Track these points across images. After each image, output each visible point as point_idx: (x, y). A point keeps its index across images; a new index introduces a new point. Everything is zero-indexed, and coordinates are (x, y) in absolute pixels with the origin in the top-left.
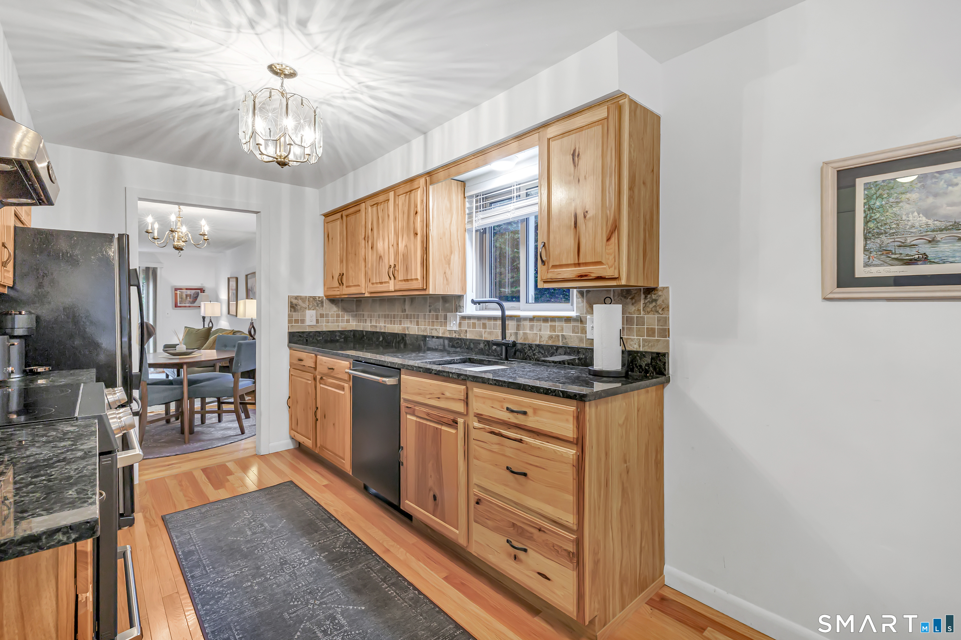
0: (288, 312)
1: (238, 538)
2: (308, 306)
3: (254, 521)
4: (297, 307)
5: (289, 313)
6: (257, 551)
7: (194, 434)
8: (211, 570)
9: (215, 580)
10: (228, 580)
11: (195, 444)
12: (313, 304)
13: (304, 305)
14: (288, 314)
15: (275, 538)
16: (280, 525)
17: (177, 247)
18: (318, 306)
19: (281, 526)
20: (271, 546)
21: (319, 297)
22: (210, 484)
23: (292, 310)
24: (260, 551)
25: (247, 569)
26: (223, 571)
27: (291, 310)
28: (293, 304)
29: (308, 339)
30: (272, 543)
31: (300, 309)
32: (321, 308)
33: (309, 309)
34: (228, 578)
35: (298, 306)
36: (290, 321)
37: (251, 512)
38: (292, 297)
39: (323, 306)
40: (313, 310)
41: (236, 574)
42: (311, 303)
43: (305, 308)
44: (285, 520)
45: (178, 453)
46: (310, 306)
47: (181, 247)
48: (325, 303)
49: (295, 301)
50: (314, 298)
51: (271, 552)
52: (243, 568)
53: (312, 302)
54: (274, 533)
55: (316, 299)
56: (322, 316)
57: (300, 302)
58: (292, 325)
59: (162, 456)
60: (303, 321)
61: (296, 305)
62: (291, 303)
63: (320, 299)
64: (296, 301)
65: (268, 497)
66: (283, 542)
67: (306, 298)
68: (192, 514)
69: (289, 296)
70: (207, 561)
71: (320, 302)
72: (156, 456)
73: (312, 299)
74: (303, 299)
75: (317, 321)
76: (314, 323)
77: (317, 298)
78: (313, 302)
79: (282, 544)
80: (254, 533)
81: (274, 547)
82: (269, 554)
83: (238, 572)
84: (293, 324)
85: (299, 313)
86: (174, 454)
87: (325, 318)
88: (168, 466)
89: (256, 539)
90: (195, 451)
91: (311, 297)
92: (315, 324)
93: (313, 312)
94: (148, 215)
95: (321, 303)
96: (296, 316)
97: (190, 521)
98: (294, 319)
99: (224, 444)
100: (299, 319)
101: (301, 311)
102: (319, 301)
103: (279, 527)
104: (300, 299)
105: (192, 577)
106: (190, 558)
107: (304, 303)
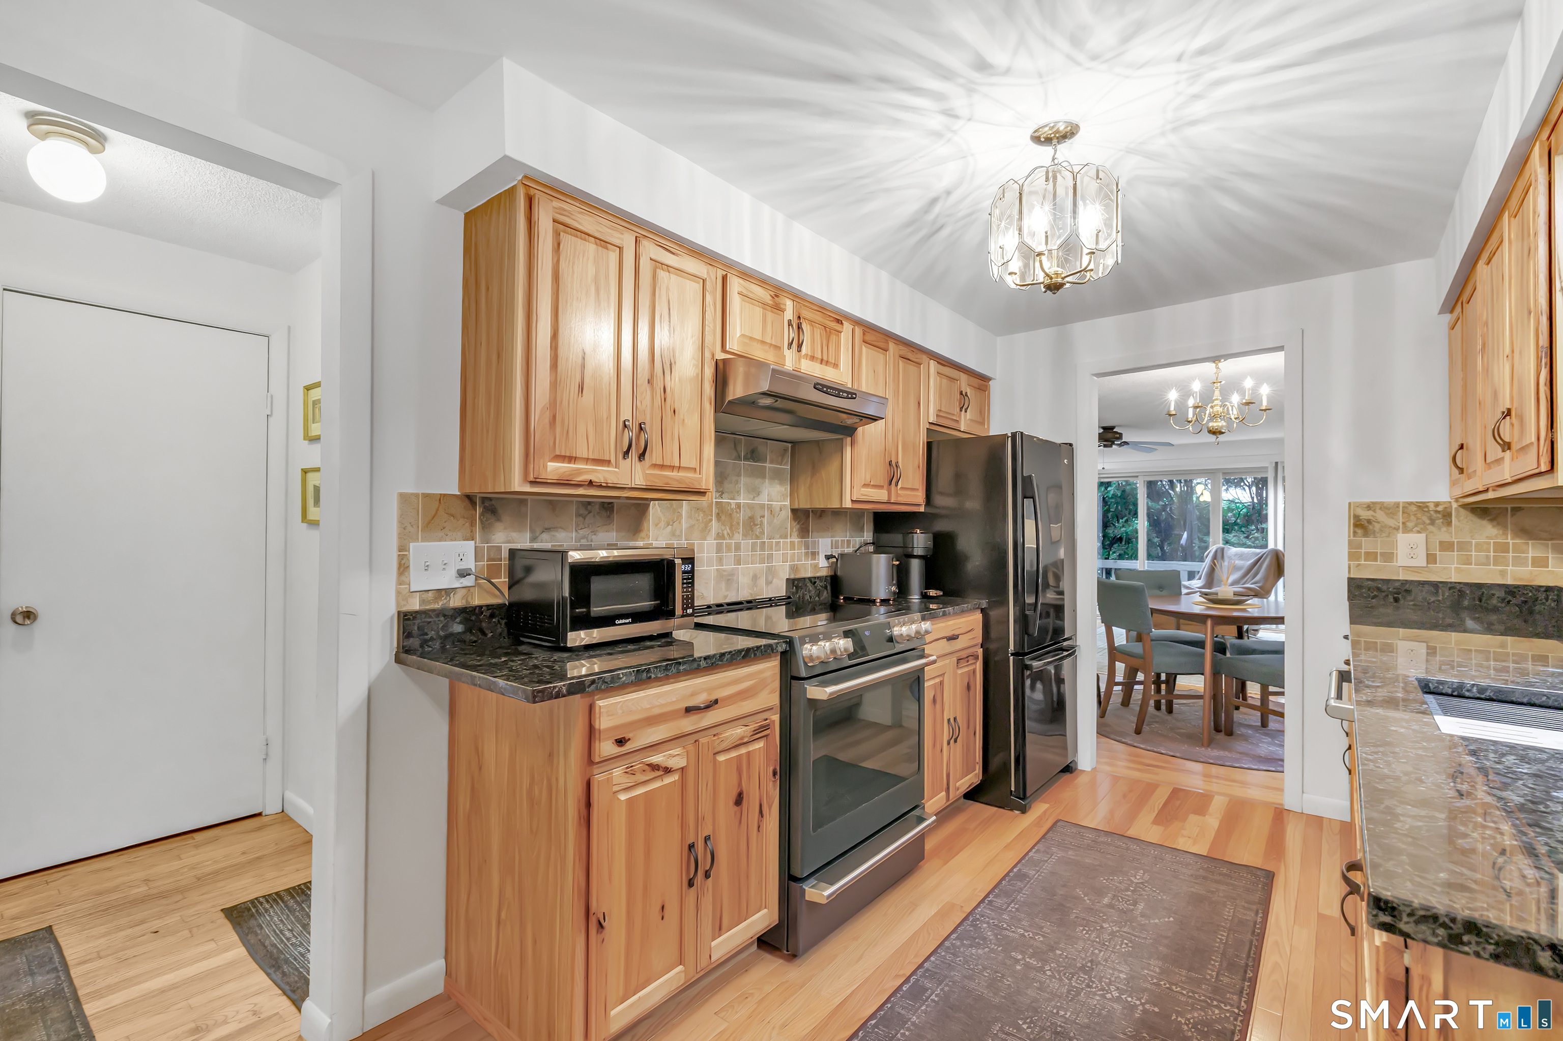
0: (1349, 537)
1: (1086, 898)
2: (1403, 523)
3: (1132, 891)
4: (1371, 527)
5: (1352, 538)
6: (1081, 928)
7: (1232, 737)
8: (1013, 910)
9: (1000, 923)
10: (1011, 934)
11: (1215, 751)
12: (1418, 519)
13: (1391, 522)
14: (1349, 540)
15: (1124, 932)
16: (1157, 921)
17: (1214, 430)
18: (1432, 522)
19: (1156, 924)
20: (1107, 937)
21: (1437, 504)
22: (1156, 812)
23: (1360, 531)
24: (1084, 932)
25: (1041, 939)
26: (1020, 920)
27: (1355, 532)
28: (1360, 520)
29: (1400, 596)
30: (1113, 934)
31: (1381, 531)
32: (1444, 529)
33: (1406, 530)
34: (1013, 932)
35: (1376, 524)
36: (1353, 556)
37: (1147, 877)
38: (1359, 505)
39: (1449, 524)
40: (1419, 532)
41: (1025, 936)
42: (1413, 518)
43: (1395, 528)
44: (1171, 919)
45: (1178, 755)
46: (1410, 525)
47: (1219, 430)
48: (1457, 516)
49: (1365, 514)
50: (1422, 507)
51: (1095, 943)
52: (1040, 934)
53: (1415, 515)
54: (1133, 924)
55: (1427, 507)
56: (1446, 546)
57: (1380, 516)
58: (1359, 565)
59: (1155, 750)
60: (1389, 557)
61: (1369, 521)
62: (1357, 517)
63: (1440, 508)
64: (1370, 513)
65: (1201, 872)
66: (1126, 944)
67: (1398, 507)
68: (1085, 836)
69: (1350, 504)
70: (1023, 897)
71: (1440, 516)
72: (1149, 748)
73: (1414, 508)
74: (1390, 509)
75: (1431, 558)
76: (1421, 561)
77: (1432, 507)
78: (1419, 515)
79: (1121, 946)
80: (1111, 906)
81: (1106, 941)
82: (1089, 944)
83: (1029, 935)
84: (1363, 562)
85: (1379, 539)
86: (1172, 754)
87: (1456, 553)
88: (1148, 766)
89: (1101, 915)
90: (1202, 760)
91: (1411, 503)
92: (1425, 565)
93: (1418, 539)
94: (1170, 388)
95: (1444, 516)
96: (1367, 544)
97: (1071, 843)
98: (1363, 551)
99: (1256, 767)
100: (1379, 551)
101: (1384, 535)
102: (1437, 512)
103: (1152, 921)
104: (1381, 509)
105: (990, 902)
106: (1015, 882)
107: (1393, 518)
